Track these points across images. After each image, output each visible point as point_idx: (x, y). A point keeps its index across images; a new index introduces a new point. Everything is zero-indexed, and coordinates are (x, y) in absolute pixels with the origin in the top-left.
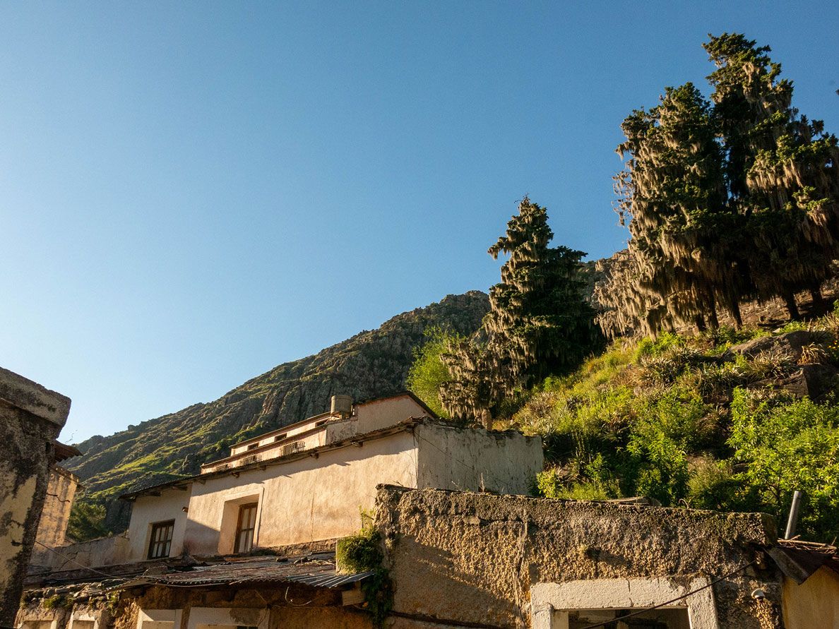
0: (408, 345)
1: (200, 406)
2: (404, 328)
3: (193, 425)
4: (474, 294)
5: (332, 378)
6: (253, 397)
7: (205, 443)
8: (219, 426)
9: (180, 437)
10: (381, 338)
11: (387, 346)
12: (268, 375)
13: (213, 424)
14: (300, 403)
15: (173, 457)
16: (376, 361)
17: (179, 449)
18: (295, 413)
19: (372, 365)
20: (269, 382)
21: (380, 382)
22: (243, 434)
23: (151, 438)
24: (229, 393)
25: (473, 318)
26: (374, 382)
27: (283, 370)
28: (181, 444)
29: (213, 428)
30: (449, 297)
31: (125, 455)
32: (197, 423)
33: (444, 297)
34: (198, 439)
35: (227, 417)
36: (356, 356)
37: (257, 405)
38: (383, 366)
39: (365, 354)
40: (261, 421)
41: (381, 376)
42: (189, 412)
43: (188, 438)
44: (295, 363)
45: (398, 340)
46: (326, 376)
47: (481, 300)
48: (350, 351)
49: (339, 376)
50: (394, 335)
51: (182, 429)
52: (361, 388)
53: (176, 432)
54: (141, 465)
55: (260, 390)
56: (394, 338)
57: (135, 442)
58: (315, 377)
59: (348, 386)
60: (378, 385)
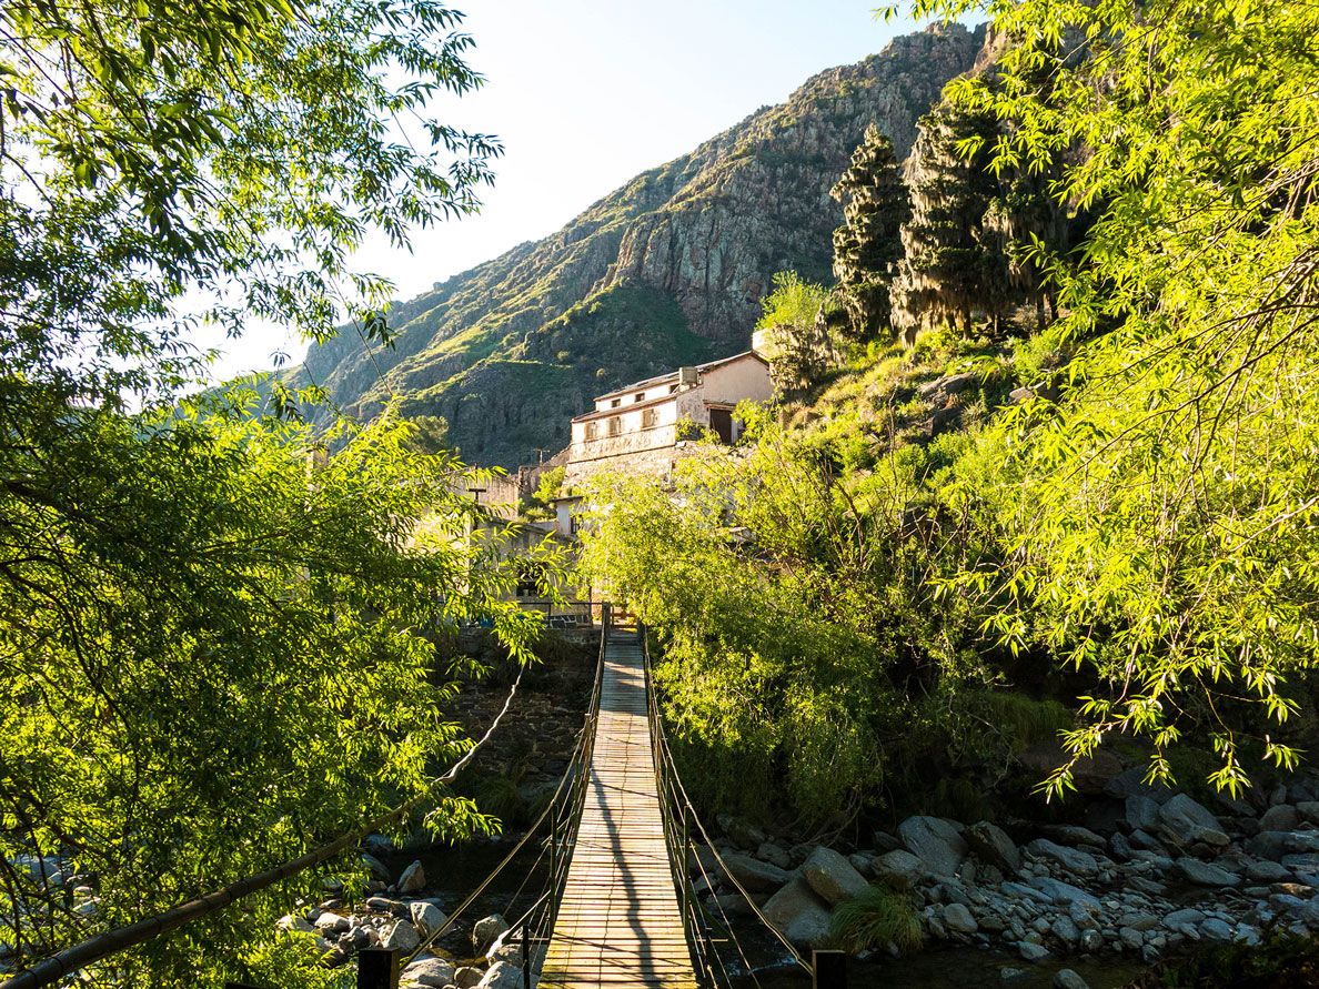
0: (828, 137)
1: (528, 248)
2: (821, 108)
3: (524, 280)
4: (941, 28)
5: (714, 204)
6: (603, 230)
7: (545, 306)
8: (562, 279)
9: (508, 298)
10: (786, 129)
11: (796, 143)
12: (621, 193)
13: (552, 276)
14: (672, 246)
15: (505, 329)
16: (780, 170)
17: (511, 316)
18: (666, 262)
19: (774, 177)
20: (625, 204)
21: (787, 203)
22: (597, 299)
23: (467, 301)
24: (569, 226)
25: (937, 75)
26: (779, 205)
27: (643, 183)
28: (512, 310)
29: (553, 283)
30: (896, 40)
31: (438, 328)
32: (530, 275)
33: (888, 41)
34: (534, 301)
35: (570, 265)
36: (748, 165)
37: (611, 244)
38: (791, 176)
39: (761, 161)
40: (619, 276)
41: (788, 194)
42: (515, 257)
43: (520, 300)
44: (660, 171)
45: (813, 131)
46: (706, 201)
47: (951, 41)
48: (739, 157)
49: (726, 201)
50: (806, 122)
51: (510, 287)
52: (759, 216)
53: (502, 291)
54: (464, 344)
55: (612, 218)
56: (806, 129)
57: (447, 308)
58: (691, 204)
59: (739, 215)
60: (784, 208)
